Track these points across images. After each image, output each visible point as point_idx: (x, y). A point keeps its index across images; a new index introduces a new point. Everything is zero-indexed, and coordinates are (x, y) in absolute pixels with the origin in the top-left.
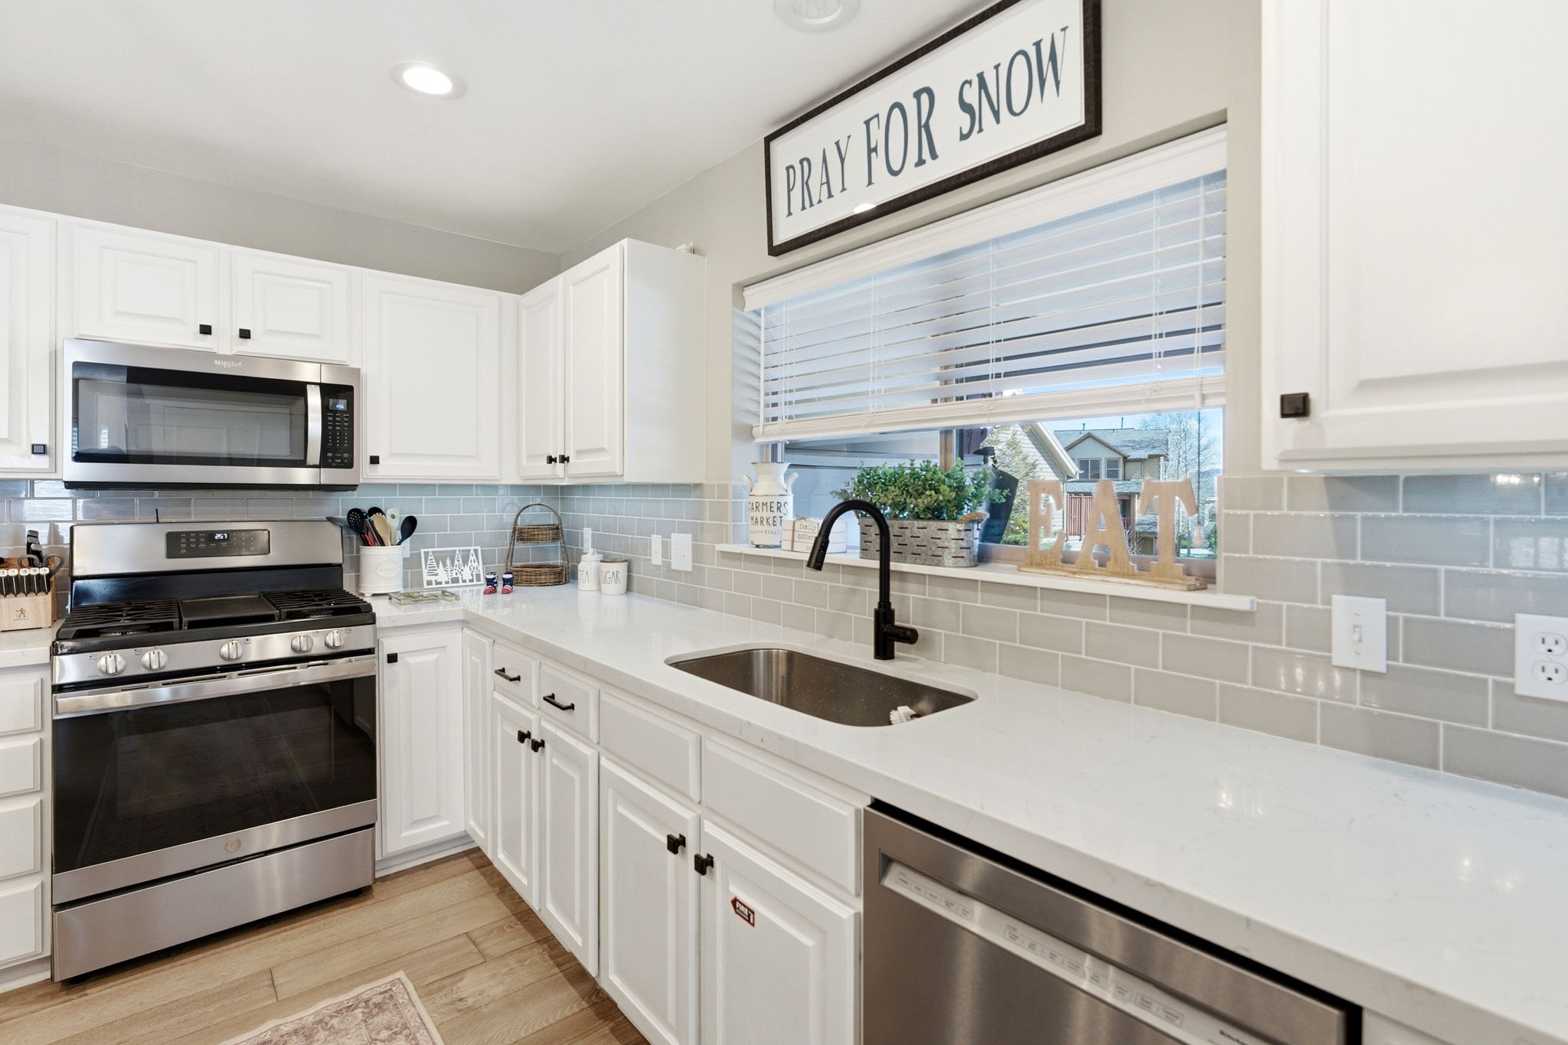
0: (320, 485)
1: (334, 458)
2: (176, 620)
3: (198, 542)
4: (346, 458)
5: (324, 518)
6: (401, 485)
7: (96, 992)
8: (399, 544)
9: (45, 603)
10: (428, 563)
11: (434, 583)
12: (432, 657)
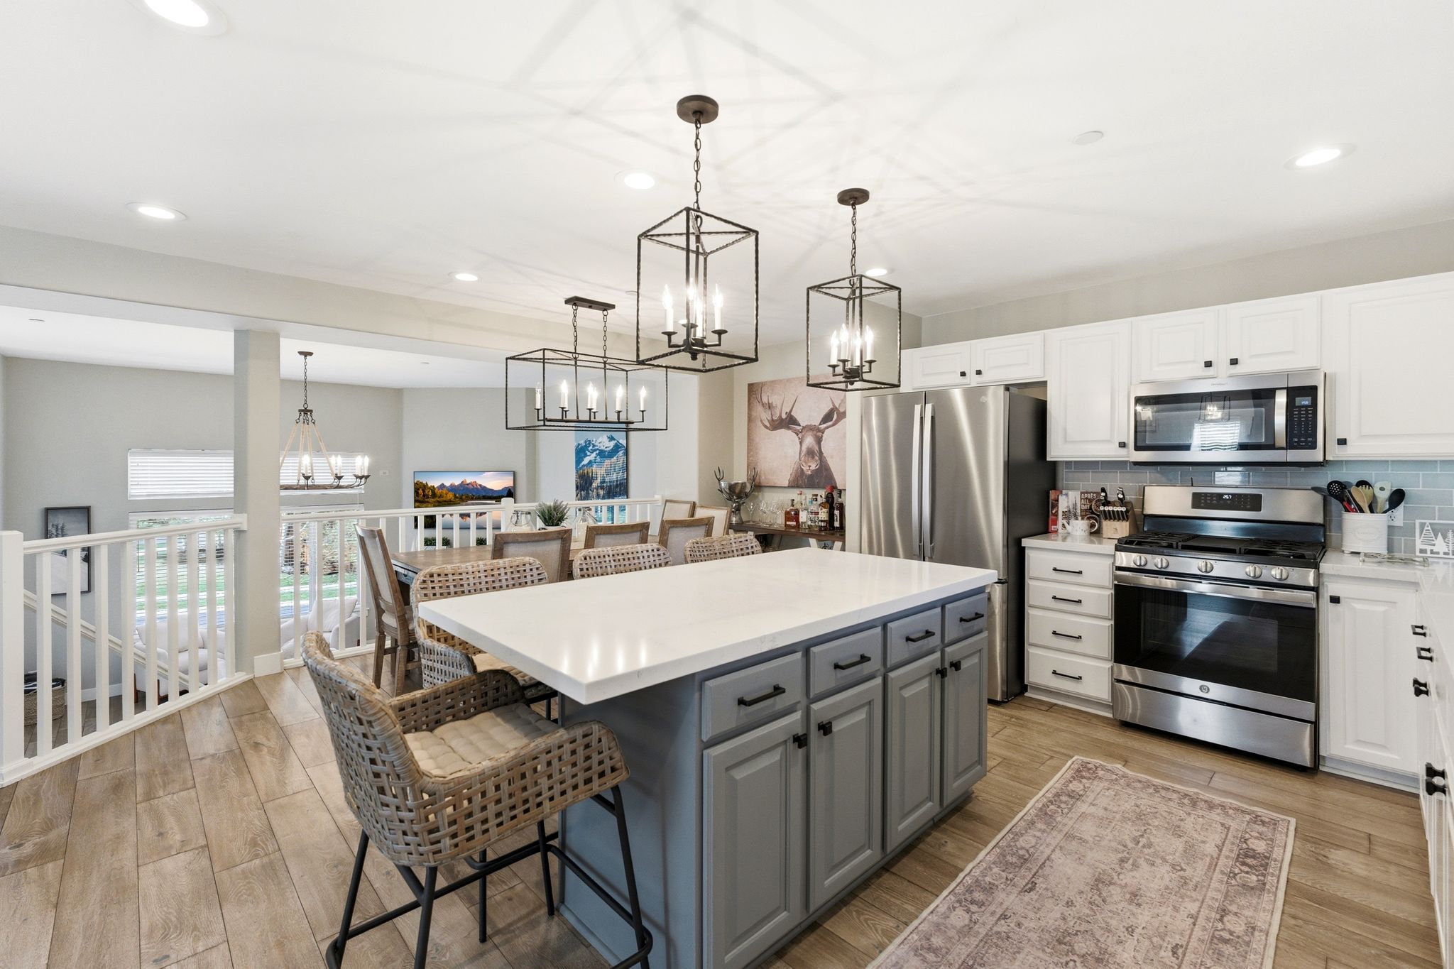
0: (1287, 462)
1: (1299, 442)
2: (1174, 543)
3: (1212, 500)
4: (1309, 442)
5: (1310, 487)
6: (1393, 462)
7: (1130, 734)
8: (1385, 512)
9: (1126, 526)
10: (1424, 532)
11: (1429, 552)
12: (1381, 608)
